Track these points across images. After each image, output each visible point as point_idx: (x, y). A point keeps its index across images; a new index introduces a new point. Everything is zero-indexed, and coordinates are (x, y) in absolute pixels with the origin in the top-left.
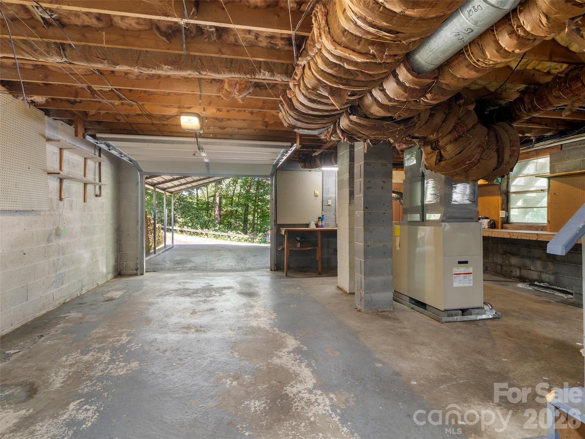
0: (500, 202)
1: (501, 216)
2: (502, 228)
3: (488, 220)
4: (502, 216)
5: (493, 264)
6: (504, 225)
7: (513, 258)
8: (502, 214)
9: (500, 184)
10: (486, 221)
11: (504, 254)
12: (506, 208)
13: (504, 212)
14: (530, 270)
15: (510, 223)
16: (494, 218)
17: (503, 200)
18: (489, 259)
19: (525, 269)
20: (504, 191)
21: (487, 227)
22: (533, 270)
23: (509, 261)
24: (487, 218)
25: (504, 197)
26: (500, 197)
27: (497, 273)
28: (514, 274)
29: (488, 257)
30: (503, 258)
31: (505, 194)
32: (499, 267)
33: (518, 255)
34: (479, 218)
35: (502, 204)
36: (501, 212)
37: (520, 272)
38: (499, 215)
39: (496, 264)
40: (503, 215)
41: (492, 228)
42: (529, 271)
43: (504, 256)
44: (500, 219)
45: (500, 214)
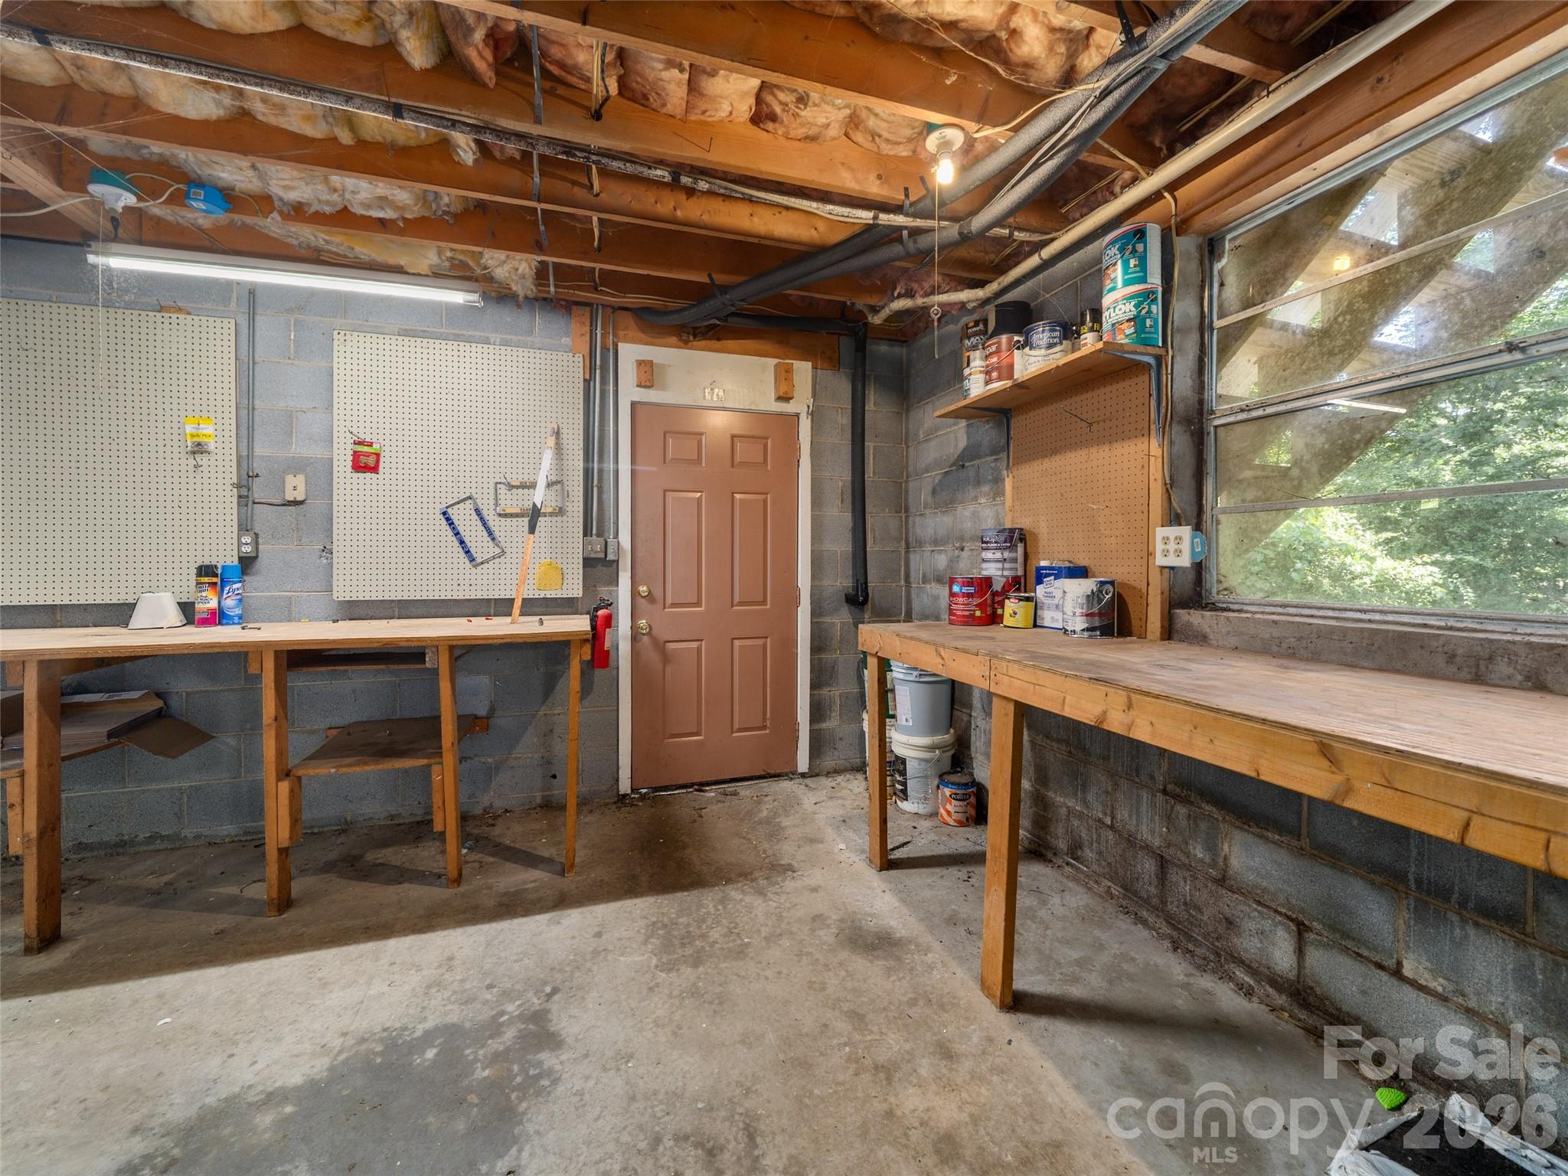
0: (1157, 472)
1: (1160, 560)
2: (1169, 632)
3: (1087, 585)
4: (1172, 561)
5: (1111, 835)
6: (1183, 615)
7: (1239, 836)
8: (1172, 546)
9: (1159, 359)
10: (1077, 589)
11: (1175, 797)
12: (1191, 511)
13: (1185, 531)
14: (1397, 973)
15: (1213, 607)
16: (1122, 571)
17: (1173, 464)
18: (1090, 797)
19: (1346, 950)
20: (1180, 408)
21: (1079, 624)
22: (1414, 984)
23: (1212, 848)
24: (1079, 572)
25: (1182, 440)
26: (1154, 443)
27: (1136, 893)
28: (1248, 944)
29: (1085, 787)
30: (1169, 819)
31: (1187, 421)
32: (1148, 867)
33: (1278, 826)
34: (1039, 569)
35: (1170, 486)
36: (1161, 532)
37: (1300, 951)
38: (1150, 554)
39: (1130, 841)
40: (1178, 553)
41: (1106, 631)
42: (1385, 977)
43: (1182, 810)
44: (1155, 579)
45: (1159, 546)
